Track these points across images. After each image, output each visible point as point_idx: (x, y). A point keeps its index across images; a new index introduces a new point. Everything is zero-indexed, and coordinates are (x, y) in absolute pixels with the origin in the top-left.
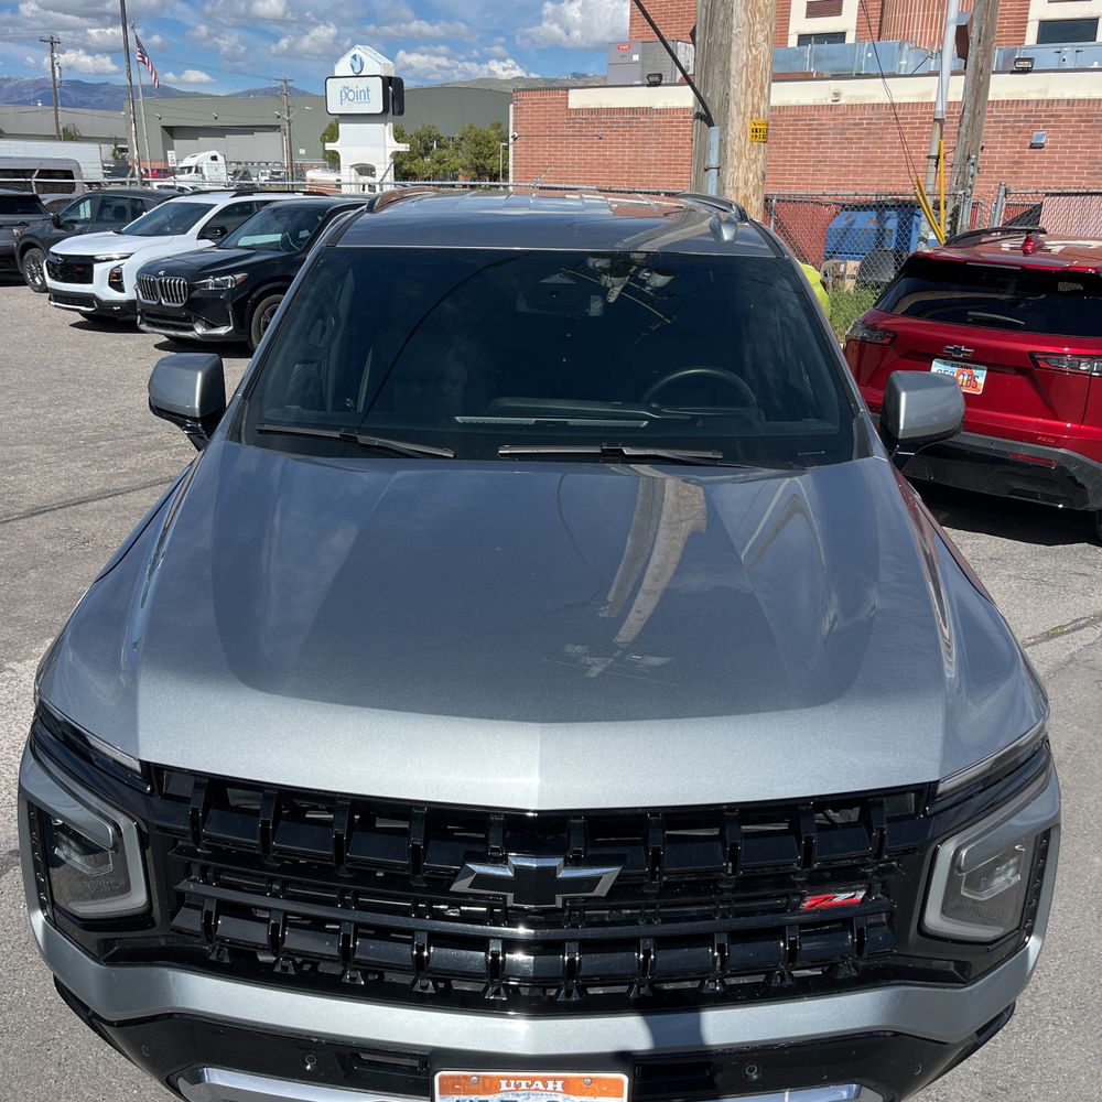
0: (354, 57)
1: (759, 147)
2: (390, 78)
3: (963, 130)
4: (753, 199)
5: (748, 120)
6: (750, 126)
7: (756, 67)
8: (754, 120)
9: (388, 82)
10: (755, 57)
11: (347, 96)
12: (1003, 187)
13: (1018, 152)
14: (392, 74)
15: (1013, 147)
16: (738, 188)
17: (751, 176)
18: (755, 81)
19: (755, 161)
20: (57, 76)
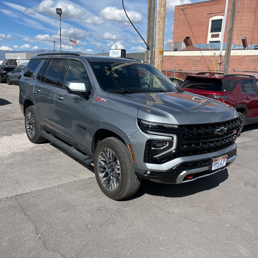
0: (116, 45)
1: (161, 55)
2: (123, 50)
3: (225, 58)
4: (160, 65)
5: (158, 49)
6: (159, 51)
7: (160, 39)
8: (160, 50)
9: (122, 50)
10: (160, 38)
11: (113, 53)
12: (233, 70)
13: (255, 67)
14: (124, 49)
15: (254, 66)
16: (156, 63)
17: (159, 61)
18: (160, 42)
19: (160, 58)
20: (55, 48)
